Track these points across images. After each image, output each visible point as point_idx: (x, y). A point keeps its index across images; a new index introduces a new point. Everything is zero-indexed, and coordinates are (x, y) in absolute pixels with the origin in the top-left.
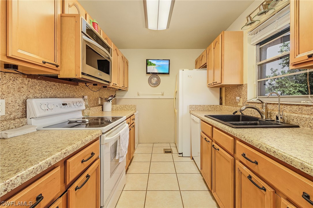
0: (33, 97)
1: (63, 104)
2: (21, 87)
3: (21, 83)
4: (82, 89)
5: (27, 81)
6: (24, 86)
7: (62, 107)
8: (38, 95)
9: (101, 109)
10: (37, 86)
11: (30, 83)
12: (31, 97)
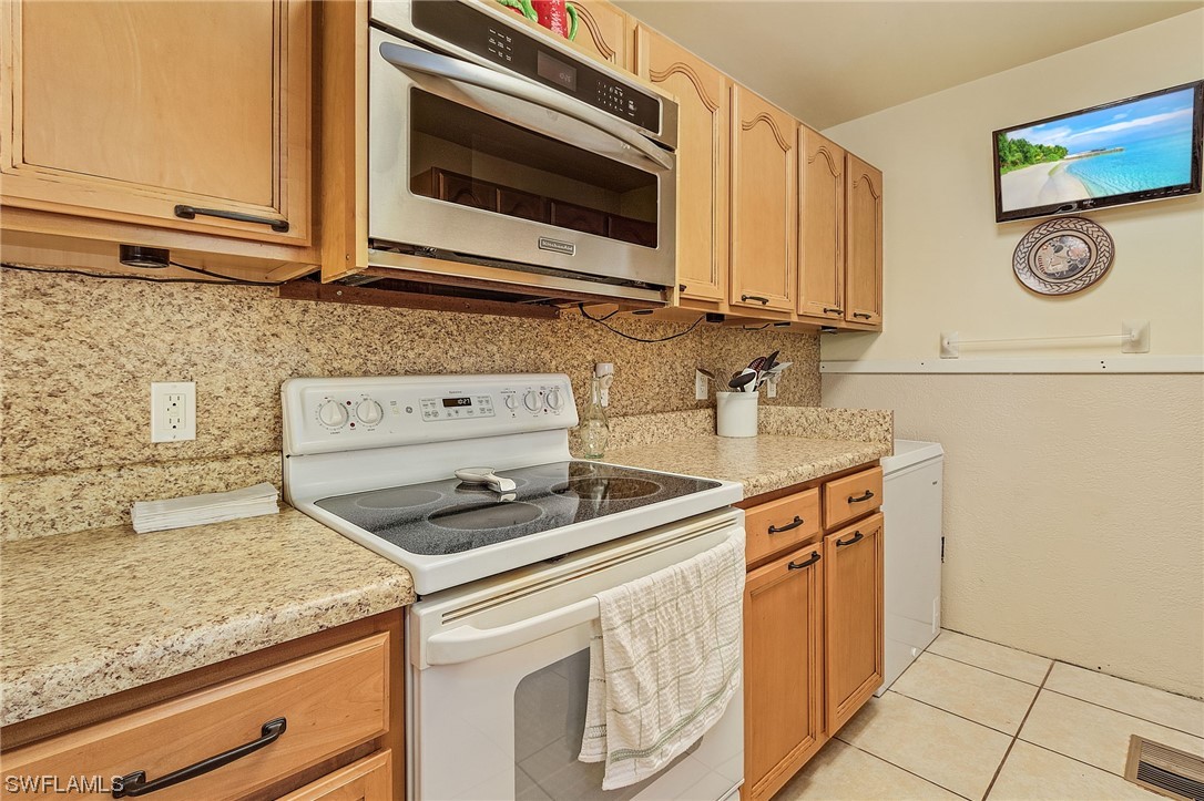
0: (326, 373)
1: (449, 403)
2: (268, 333)
3: (268, 321)
4: (591, 331)
5: (298, 309)
6: (281, 328)
7: (436, 414)
8: (348, 365)
9: (708, 425)
10: (344, 329)
11: (310, 318)
12: (316, 370)
